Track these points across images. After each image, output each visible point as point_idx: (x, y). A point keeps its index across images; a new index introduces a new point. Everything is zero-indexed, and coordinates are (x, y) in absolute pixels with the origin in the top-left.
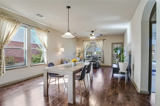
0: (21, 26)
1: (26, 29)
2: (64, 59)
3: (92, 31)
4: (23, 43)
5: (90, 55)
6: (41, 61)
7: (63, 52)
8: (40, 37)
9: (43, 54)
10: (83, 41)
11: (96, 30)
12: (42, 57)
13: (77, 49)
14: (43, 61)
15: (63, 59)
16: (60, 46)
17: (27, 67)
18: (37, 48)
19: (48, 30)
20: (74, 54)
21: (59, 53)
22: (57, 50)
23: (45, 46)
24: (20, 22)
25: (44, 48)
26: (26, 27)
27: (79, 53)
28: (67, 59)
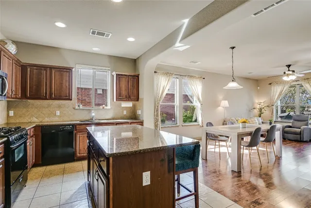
0: (174, 78)
1: (178, 80)
2: (228, 118)
3: (287, 66)
4: (174, 94)
5: (292, 114)
6: (193, 120)
7: (226, 108)
8: (193, 87)
9: (196, 110)
10: (270, 84)
11: (296, 62)
12: (194, 114)
13: (257, 101)
14: (196, 121)
15: (226, 119)
16: (220, 97)
17: (178, 126)
18: (188, 102)
19: (203, 76)
20: (250, 111)
21: (220, 108)
22: (216, 104)
23: (199, 99)
24: (172, 74)
25: (198, 102)
26: (177, 78)
27: (261, 110)
28: (233, 118)
